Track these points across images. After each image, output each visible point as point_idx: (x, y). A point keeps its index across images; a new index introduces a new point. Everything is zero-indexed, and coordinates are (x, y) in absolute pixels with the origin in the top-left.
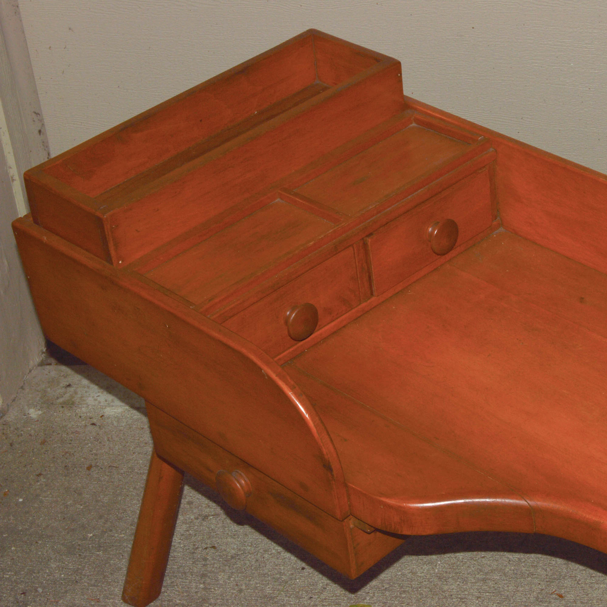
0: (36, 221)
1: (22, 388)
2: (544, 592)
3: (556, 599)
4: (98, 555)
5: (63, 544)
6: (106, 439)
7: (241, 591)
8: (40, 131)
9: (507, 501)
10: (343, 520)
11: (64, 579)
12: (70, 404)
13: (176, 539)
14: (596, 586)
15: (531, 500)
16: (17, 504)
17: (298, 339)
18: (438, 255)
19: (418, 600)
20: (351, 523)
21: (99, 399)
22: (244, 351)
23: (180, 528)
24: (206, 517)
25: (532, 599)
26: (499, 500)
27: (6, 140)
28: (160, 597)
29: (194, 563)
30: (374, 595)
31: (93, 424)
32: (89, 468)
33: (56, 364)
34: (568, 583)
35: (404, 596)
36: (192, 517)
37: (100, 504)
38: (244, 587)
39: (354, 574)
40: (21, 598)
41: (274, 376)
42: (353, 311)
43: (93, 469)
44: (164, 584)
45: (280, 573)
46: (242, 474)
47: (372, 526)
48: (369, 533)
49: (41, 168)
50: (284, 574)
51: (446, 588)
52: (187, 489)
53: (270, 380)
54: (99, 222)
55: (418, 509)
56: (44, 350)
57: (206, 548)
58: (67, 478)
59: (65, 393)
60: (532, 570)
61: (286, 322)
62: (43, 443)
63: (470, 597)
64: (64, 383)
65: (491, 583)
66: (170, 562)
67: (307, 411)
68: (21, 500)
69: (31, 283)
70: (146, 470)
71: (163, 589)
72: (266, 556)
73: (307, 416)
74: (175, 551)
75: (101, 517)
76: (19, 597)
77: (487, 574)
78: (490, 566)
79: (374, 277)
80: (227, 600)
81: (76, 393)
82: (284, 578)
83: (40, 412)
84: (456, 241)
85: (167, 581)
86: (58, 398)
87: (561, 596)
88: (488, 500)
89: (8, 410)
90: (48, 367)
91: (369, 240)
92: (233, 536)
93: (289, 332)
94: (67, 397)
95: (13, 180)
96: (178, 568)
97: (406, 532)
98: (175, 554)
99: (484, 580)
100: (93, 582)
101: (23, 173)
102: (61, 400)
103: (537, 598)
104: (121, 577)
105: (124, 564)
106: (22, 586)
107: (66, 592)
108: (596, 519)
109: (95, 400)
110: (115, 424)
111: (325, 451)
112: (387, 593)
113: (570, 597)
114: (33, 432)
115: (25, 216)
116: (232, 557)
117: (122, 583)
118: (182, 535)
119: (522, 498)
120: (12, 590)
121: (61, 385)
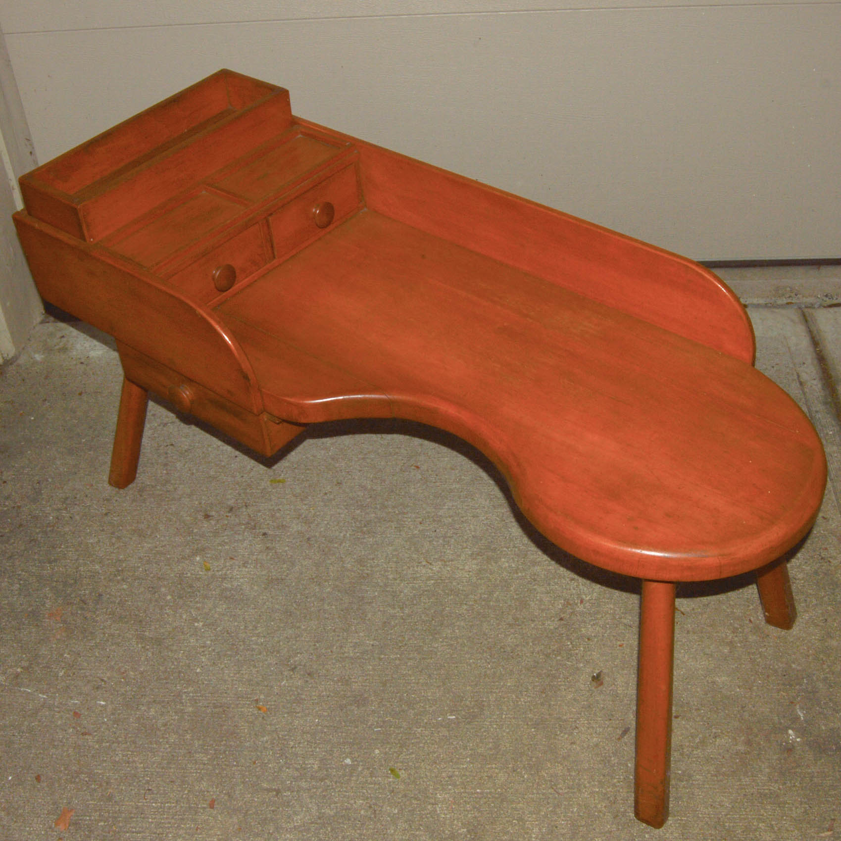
0: (30, 214)
1: (29, 340)
2: (406, 465)
3: (414, 469)
4: (90, 454)
5: (64, 448)
6: (91, 373)
7: (193, 474)
8: (31, 153)
9: (373, 396)
10: (259, 415)
11: (67, 472)
12: (64, 350)
13: (145, 440)
14: (442, 459)
15: (390, 395)
16: (30, 421)
17: (222, 290)
18: (320, 228)
19: (318, 474)
20: (265, 417)
21: (85, 345)
22: (182, 298)
23: (147, 433)
24: (165, 425)
25: (398, 470)
26: (367, 396)
27: (6, 159)
28: (135, 481)
29: (158, 456)
30: (287, 473)
31: (82, 363)
32: (80, 394)
33: (54, 322)
34: (422, 458)
35: (308, 472)
36: (156, 425)
37: (89, 418)
38: (194, 471)
39: (269, 453)
40: (37, 486)
41: (205, 315)
42: (262, 269)
43: (83, 395)
44: (138, 471)
45: (221, 461)
46: (188, 388)
47: (279, 418)
48: (278, 424)
49: (31, 175)
50: (223, 461)
51: (337, 465)
52: (151, 404)
53: (202, 317)
54: (75, 211)
55: (311, 404)
56: (44, 312)
57: (167, 446)
58: (65, 402)
59: (60, 342)
60: (397, 450)
61: (213, 279)
62: (46, 378)
63: (354, 471)
64: (59, 334)
65: (368, 461)
66: (141, 457)
67: (230, 339)
68: (32, 418)
69: (28, 259)
70: (119, 394)
71: (137, 475)
72: (210, 449)
73: (230, 342)
74: (144, 449)
75: (91, 428)
76: (35, 485)
77: (366, 454)
78: (368, 449)
79: (275, 245)
80: (184, 481)
81: (68, 341)
82: (223, 464)
83: (43, 356)
84: (332, 217)
85: (140, 469)
86: (55, 346)
87: (418, 467)
88: (359, 396)
89: (20, 356)
90: (47, 324)
91: (270, 218)
92: (187, 436)
93: (215, 284)
94: (61, 345)
95: (13, 189)
96: (148, 460)
97: (303, 421)
98: (145, 451)
99: (364, 459)
100: (87, 473)
101: (18, 178)
102: (57, 347)
103: (401, 470)
104: (107, 468)
105: (108, 459)
106: (37, 478)
107: (69, 480)
108: (435, 406)
109: (82, 346)
110: (98, 362)
111: (243, 366)
112: (296, 471)
113: (424, 467)
114: (38, 371)
115: (22, 210)
116: (186, 451)
117: (108, 472)
118: (149, 438)
119: (383, 394)
120: (29, 481)
121: (58, 336)
